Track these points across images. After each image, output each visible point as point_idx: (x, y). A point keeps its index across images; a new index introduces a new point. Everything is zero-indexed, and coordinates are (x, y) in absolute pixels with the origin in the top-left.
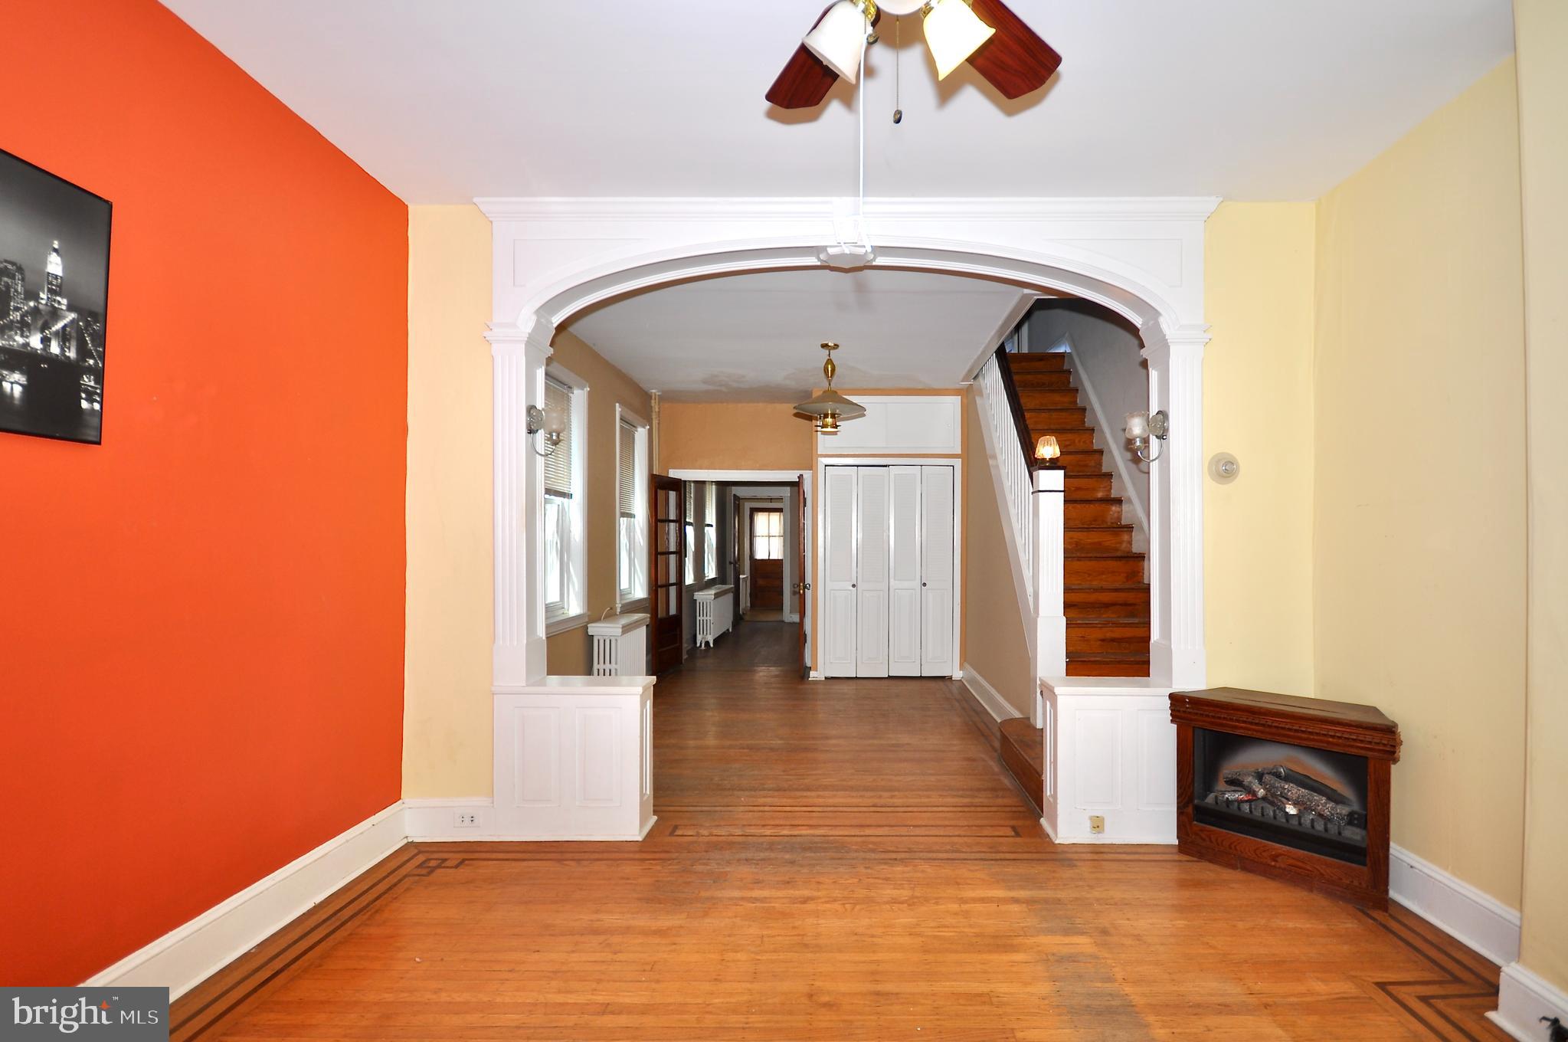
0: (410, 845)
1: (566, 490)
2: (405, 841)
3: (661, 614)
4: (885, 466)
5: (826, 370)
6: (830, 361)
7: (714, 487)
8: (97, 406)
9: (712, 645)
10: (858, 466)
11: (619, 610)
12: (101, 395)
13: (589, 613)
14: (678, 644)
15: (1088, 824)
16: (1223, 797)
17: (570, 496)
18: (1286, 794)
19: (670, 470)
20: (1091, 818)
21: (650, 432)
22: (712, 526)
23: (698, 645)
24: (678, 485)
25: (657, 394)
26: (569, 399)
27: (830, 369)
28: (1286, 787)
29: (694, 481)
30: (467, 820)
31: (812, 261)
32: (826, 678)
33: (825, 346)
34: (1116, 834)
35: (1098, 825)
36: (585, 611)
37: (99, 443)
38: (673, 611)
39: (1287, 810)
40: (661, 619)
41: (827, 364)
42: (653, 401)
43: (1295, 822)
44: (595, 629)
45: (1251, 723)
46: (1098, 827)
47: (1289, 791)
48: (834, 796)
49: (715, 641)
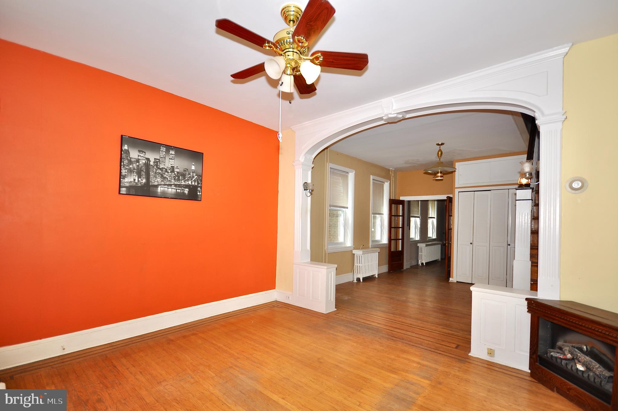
0: (276, 301)
1: (345, 206)
2: (275, 300)
3: (393, 249)
4: (489, 190)
5: (438, 153)
6: (440, 150)
7: (436, 202)
8: (200, 194)
9: (424, 265)
10: (474, 191)
11: (370, 247)
12: (201, 191)
13: (354, 246)
14: (402, 262)
15: (486, 351)
16: (550, 354)
17: (347, 208)
18: (578, 359)
19: (400, 197)
20: (488, 349)
21: (390, 184)
22: (435, 218)
23: (419, 264)
24: (402, 202)
25: (393, 169)
26: (347, 177)
27: (440, 153)
28: (579, 355)
29: (420, 201)
30: (288, 298)
31: (383, 122)
32: (457, 282)
33: (438, 144)
34: (499, 359)
35: (491, 353)
36: (352, 245)
37: (201, 201)
38: (400, 249)
39: (578, 367)
40: (392, 252)
41: (439, 151)
42: (391, 172)
43: (580, 373)
44: (355, 252)
45: (561, 318)
46: (491, 354)
47: (580, 357)
48: (400, 318)
49: (426, 263)
